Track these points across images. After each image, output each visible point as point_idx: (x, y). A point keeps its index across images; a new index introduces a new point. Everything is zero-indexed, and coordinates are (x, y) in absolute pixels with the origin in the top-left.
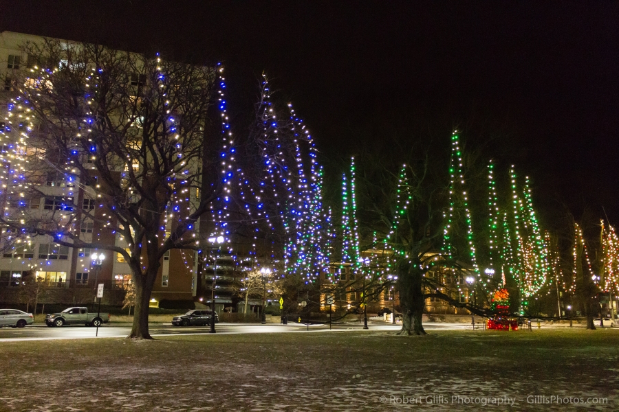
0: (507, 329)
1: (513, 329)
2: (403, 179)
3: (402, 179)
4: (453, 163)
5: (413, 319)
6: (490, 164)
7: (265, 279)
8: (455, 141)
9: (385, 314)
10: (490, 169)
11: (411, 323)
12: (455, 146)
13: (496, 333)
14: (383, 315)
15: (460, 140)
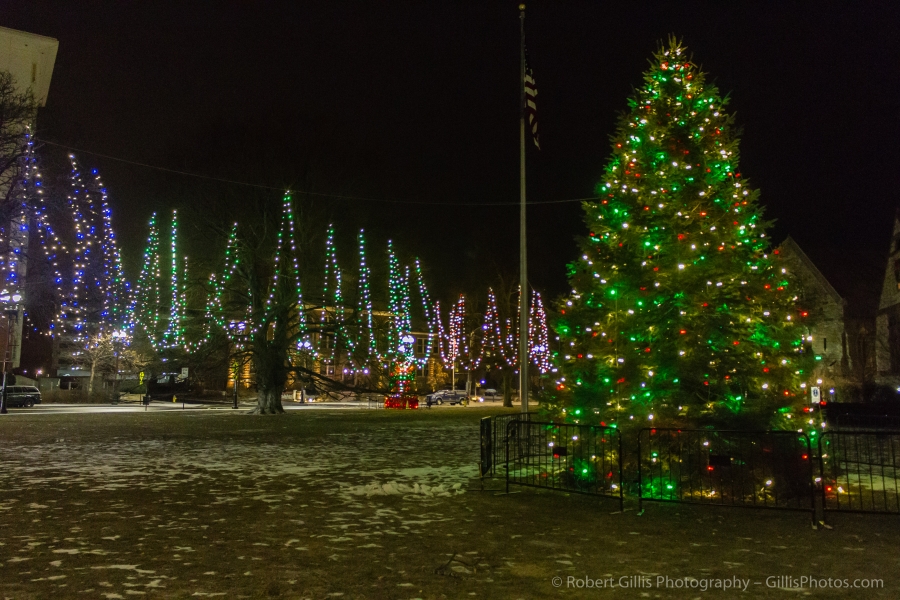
0: (404, 407)
1: (413, 407)
2: (233, 239)
3: (233, 237)
4: (283, 226)
5: (270, 396)
6: (329, 228)
7: (118, 345)
8: (287, 202)
9: (295, 391)
10: (329, 234)
11: (266, 400)
12: (286, 208)
13: (395, 411)
14: (292, 394)
15: (293, 201)
